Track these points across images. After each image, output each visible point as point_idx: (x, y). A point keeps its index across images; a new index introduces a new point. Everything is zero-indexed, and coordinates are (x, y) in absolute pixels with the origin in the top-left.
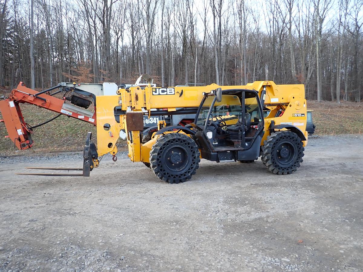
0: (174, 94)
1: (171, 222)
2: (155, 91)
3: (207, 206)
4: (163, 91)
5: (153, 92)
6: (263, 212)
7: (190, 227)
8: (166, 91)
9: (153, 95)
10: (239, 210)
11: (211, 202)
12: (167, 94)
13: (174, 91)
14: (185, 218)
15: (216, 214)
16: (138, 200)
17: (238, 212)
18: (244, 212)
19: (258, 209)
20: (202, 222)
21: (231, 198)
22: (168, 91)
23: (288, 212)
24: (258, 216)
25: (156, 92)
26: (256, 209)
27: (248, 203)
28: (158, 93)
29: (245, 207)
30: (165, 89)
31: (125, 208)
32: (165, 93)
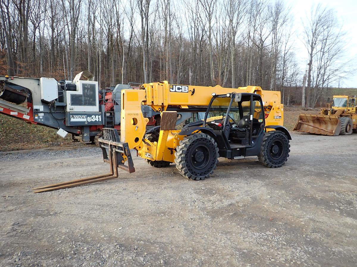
0: (188, 92)
1: (159, 214)
2: (172, 87)
3: (182, 198)
4: (179, 89)
5: (170, 88)
6: (231, 199)
7: (178, 216)
8: (182, 89)
9: (170, 91)
10: (211, 198)
11: (184, 194)
12: (182, 92)
13: (188, 89)
14: (169, 209)
15: (195, 203)
16: (116, 197)
17: (211, 200)
18: (217, 200)
19: (226, 196)
20: (187, 211)
21: (198, 189)
22: (183, 89)
23: (251, 198)
24: (230, 203)
25: (173, 89)
26: (225, 196)
27: (216, 193)
28: (174, 90)
29: (215, 196)
30: (181, 87)
31: (107, 205)
32: (181, 90)
